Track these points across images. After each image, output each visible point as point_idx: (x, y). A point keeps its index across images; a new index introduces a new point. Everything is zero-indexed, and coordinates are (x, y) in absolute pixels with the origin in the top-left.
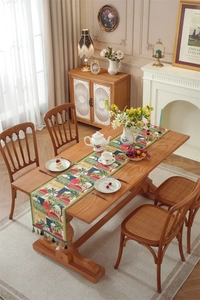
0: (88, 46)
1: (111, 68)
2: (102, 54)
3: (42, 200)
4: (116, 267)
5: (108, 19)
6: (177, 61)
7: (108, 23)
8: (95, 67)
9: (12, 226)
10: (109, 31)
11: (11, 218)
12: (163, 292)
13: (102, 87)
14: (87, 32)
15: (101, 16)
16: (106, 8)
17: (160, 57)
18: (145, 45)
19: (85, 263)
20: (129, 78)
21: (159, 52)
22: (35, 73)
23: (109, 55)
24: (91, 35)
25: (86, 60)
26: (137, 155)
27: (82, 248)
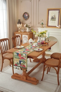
0: (20, 24)
1: (28, 30)
2: (25, 26)
3: (18, 54)
4: (42, 80)
5: (26, 16)
6: (48, 26)
7: (26, 18)
8: (22, 30)
10: (26, 20)
11: (1, 71)
13: (25, 35)
14: (20, 20)
15: (23, 16)
16: (26, 13)
17: (43, 25)
21: (42, 23)
22: (4, 33)
23: (27, 26)
25: (19, 29)
26: (44, 44)
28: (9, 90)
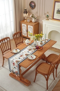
0: (26, 14)
2: (31, 16)
4: (34, 82)
5: (32, 6)
6: (53, 18)
7: (32, 7)
8: (28, 20)
9: (3, 69)
10: (33, 9)
11: (3, 66)
12: (48, 89)
13: (30, 26)
14: (26, 10)
15: (30, 5)
16: (32, 2)
17: (48, 17)
18: (43, 14)
19: (25, 80)
20: (38, 24)
21: (48, 16)
23: (32, 16)
24: (27, 10)
25: (26, 18)
26: (39, 48)
27: (24, 76)
28: (4, 89)
